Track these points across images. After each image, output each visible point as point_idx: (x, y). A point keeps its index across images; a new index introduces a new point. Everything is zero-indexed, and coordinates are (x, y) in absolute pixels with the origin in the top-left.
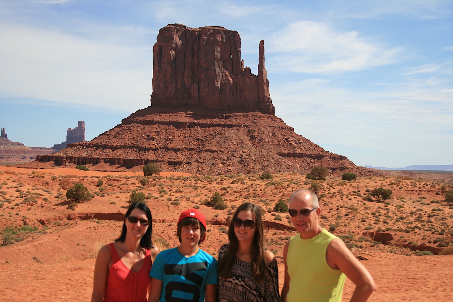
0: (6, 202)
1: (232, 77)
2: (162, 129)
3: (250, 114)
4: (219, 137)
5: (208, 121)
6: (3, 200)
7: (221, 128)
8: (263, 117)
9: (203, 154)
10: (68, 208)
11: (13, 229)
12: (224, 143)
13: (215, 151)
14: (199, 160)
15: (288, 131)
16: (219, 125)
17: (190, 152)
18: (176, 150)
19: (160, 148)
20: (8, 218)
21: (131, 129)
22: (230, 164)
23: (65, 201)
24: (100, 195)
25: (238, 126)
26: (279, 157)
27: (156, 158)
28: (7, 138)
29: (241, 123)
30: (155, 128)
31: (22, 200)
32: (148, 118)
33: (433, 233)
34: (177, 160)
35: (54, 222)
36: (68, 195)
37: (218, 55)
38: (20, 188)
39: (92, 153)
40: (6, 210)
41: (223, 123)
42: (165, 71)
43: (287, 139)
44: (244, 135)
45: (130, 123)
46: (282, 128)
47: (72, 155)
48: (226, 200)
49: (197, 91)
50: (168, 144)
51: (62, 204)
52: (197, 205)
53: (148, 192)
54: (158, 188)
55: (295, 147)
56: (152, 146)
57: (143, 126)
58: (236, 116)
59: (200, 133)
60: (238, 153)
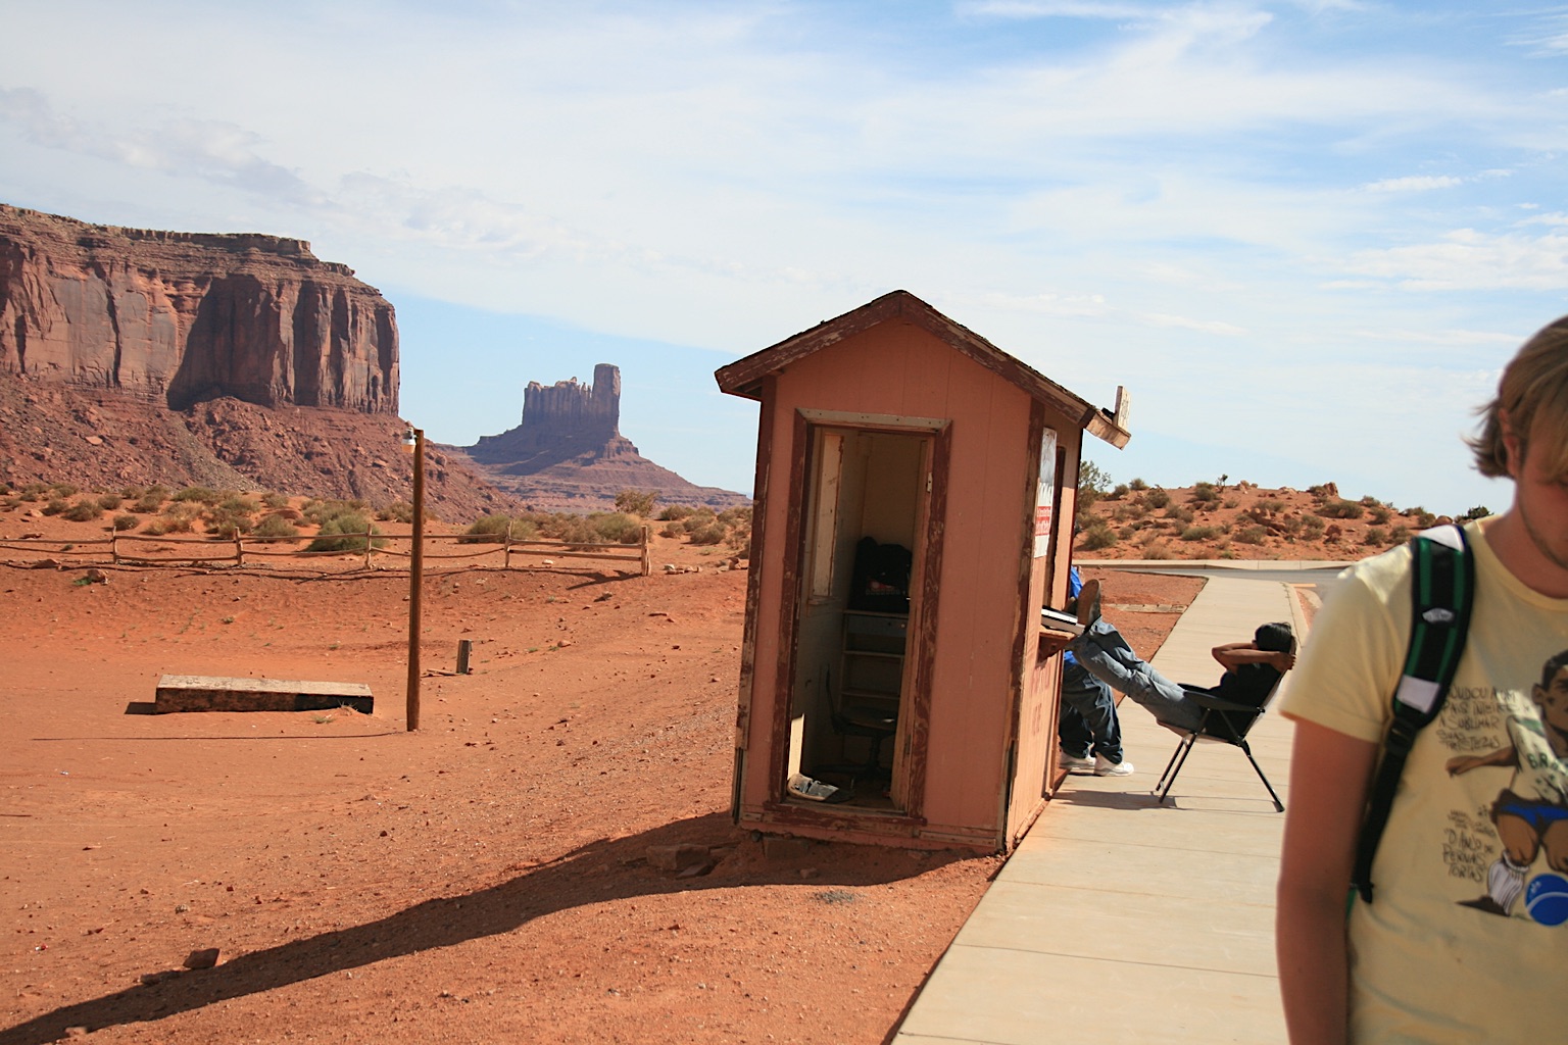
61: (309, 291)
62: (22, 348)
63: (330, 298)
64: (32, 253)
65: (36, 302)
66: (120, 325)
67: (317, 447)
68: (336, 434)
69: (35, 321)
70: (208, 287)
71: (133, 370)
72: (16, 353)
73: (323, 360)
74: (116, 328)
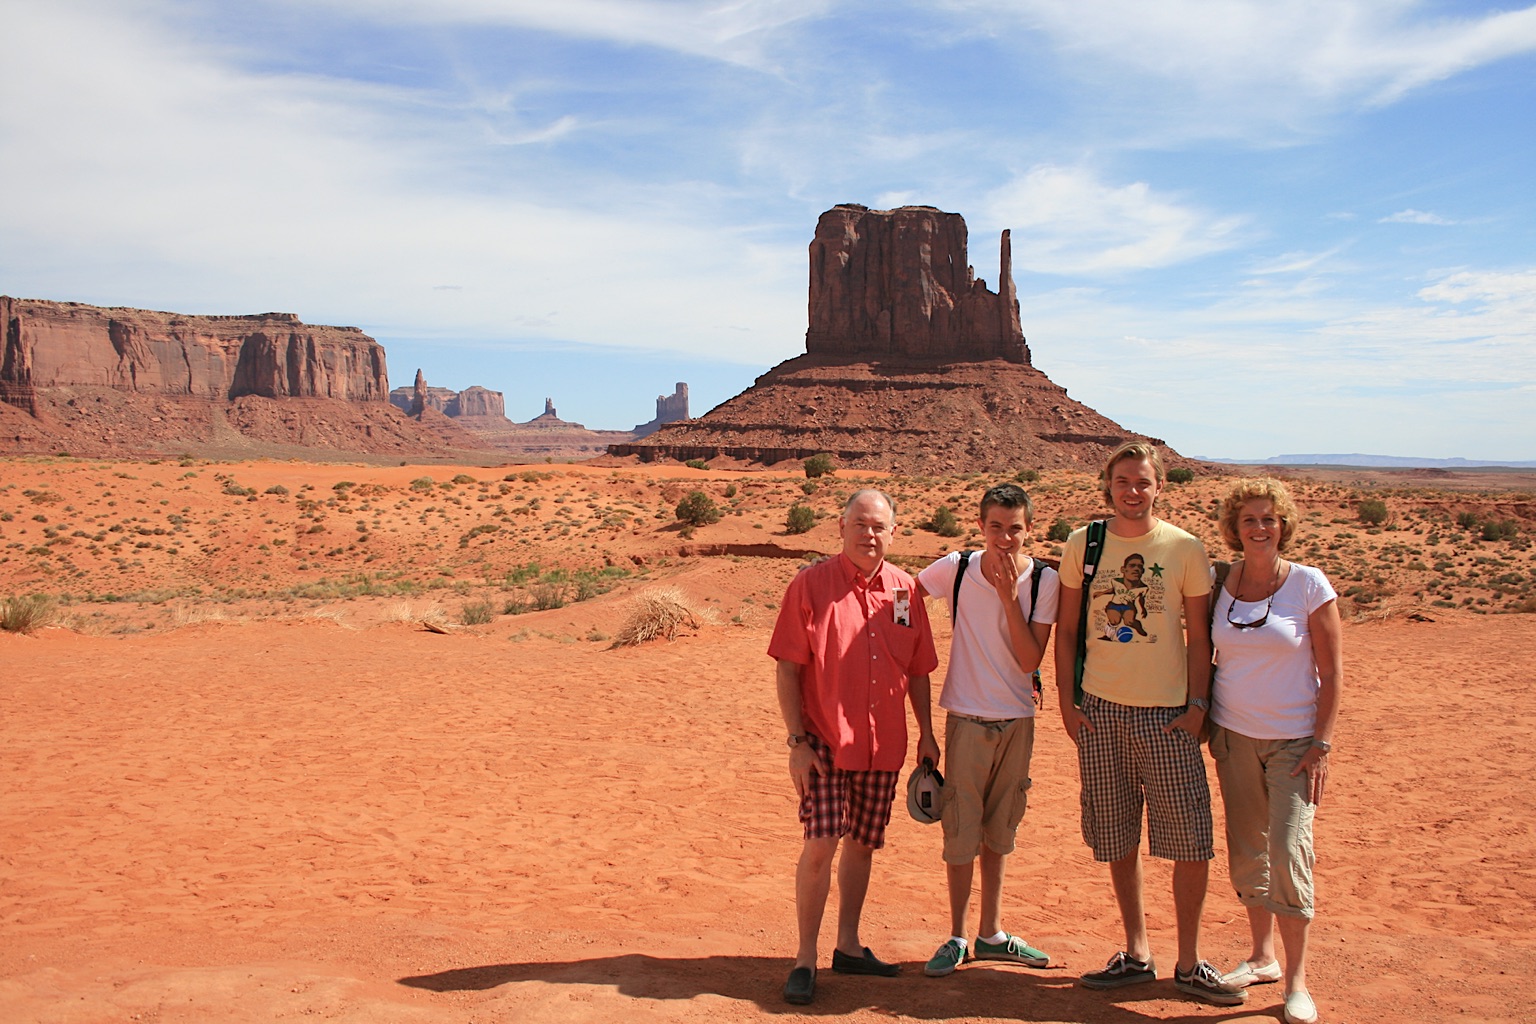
0: (573, 525)
1: (951, 298)
2: (826, 393)
3: (986, 364)
4: (929, 407)
5: (910, 379)
6: (568, 522)
7: (934, 390)
8: (1011, 369)
9: (902, 438)
10: (680, 536)
11: (590, 573)
12: (939, 417)
13: (923, 433)
14: (895, 448)
15: (1055, 395)
16: (930, 385)
17: (877, 434)
18: (853, 432)
19: (825, 428)
20: (579, 553)
21: (772, 395)
22: (950, 455)
23: (674, 523)
24: (734, 513)
25: (964, 386)
26: (1039, 441)
27: (818, 447)
28: (554, 415)
29: (969, 381)
30: (814, 393)
31: (599, 523)
32: (802, 375)
33: (1342, 578)
34: (855, 449)
35: (658, 561)
36: (679, 514)
37: (927, 258)
38: (594, 502)
39: (704, 438)
40: (575, 539)
41: (937, 382)
42: (831, 289)
43: (1054, 409)
44: (975, 403)
45: (769, 385)
46: (1045, 389)
47: (669, 443)
48: (959, 520)
49: (889, 325)
50: (837, 420)
51: (670, 528)
52: (908, 529)
53: (819, 506)
54: (835, 499)
55: (1068, 424)
56: (811, 425)
57: (792, 389)
58: (961, 368)
59: (896, 399)
60: (966, 436)
61: (293, 338)
62: (134, 377)
63: (304, 342)
64: (135, 330)
65: (141, 356)
66: (190, 363)
67: (291, 417)
68: (306, 410)
69: (141, 364)
70: (243, 340)
71: (200, 385)
72: (131, 380)
73: (302, 373)
74: (188, 365)
